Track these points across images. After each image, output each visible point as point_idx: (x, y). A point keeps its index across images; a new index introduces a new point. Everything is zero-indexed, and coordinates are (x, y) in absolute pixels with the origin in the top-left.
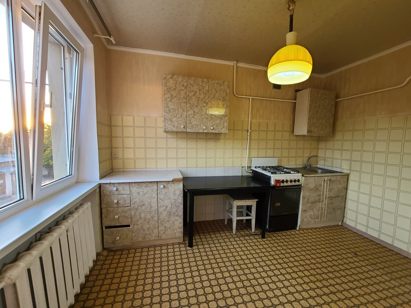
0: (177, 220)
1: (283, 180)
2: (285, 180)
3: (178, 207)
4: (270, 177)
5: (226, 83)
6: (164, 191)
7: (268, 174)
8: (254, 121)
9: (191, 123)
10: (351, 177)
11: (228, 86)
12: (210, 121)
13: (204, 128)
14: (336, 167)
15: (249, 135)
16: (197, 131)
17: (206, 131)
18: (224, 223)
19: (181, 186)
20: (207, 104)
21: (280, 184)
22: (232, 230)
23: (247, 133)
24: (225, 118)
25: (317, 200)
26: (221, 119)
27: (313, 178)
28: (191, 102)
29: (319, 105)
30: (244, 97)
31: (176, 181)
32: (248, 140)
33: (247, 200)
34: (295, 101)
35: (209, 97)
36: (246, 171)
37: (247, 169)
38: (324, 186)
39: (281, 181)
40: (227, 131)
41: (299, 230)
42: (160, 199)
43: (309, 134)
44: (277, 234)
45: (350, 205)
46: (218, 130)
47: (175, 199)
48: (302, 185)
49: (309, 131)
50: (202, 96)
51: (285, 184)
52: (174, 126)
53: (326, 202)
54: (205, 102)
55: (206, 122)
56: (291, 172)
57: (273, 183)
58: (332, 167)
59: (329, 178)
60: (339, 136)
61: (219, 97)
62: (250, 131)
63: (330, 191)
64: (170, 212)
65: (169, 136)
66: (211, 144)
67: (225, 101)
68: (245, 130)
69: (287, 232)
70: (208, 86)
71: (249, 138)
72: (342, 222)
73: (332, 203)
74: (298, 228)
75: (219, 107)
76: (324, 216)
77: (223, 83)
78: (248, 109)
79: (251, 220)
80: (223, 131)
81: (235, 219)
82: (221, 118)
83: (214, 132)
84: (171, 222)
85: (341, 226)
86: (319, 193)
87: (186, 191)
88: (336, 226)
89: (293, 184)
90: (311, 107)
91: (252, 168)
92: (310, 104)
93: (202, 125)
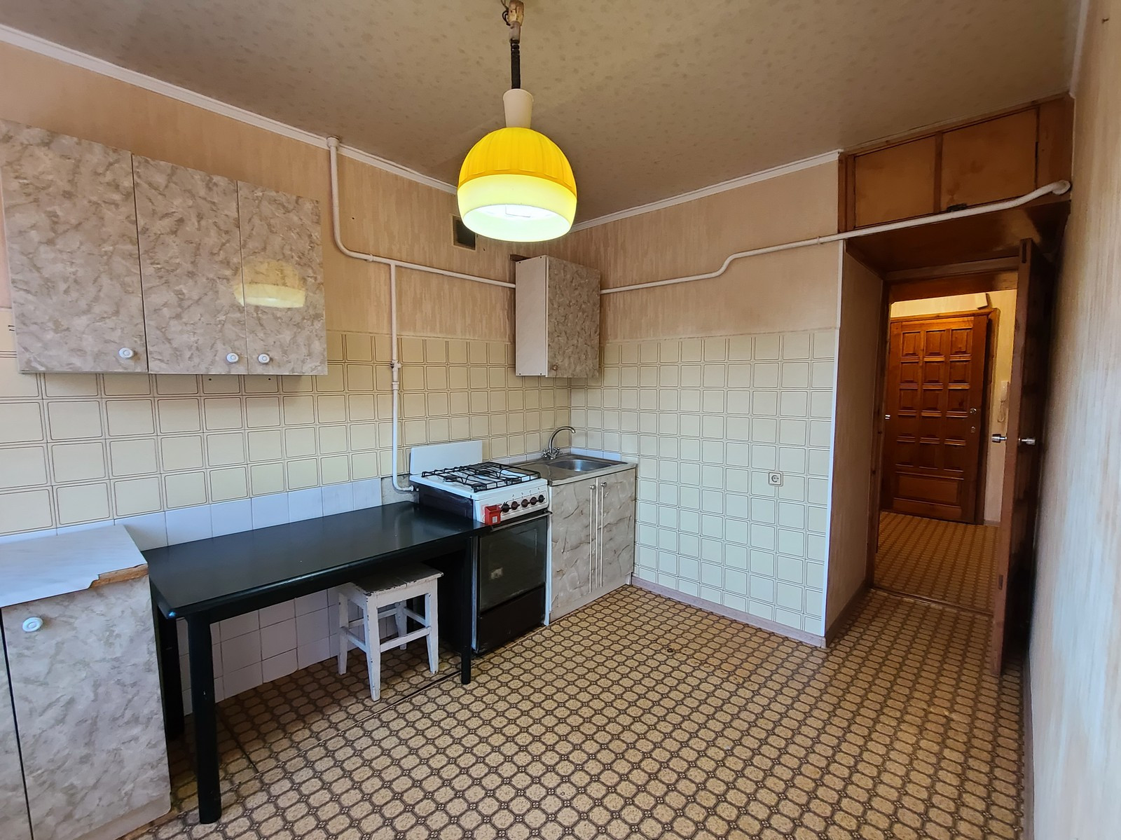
0: (136, 739)
1: (506, 505)
2: (510, 504)
3: (134, 685)
4: (472, 500)
5: (308, 206)
6: (46, 643)
7: (466, 492)
8: (408, 335)
9: (169, 341)
10: (642, 472)
11: (315, 218)
12: (253, 332)
13: (232, 358)
14: (610, 452)
15: (395, 378)
16: (202, 370)
17: (241, 370)
18: (338, 672)
19: (142, 597)
20: (236, 271)
21: (499, 518)
22: (367, 687)
23: (388, 373)
24: (312, 325)
25: (583, 539)
26: (299, 327)
27: (572, 485)
28: (161, 256)
29: (570, 302)
30: (370, 258)
31: (113, 583)
32: (396, 393)
33: (409, 581)
34: (512, 286)
35: (243, 246)
36: (395, 489)
37: (399, 482)
38: (594, 501)
39: (500, 507)
40: (324, 370)
41: (550, 626)
42: (27, 681)
43: (553, 374)
44: (501, 654)
45: (644, 535)
46: (290, 366)
47: (116, 659)
48: (550, 509)
49: (553, 367)
50: (212, 239)
51: (512, 514)
52: (79, 351)
53: (600, 538)
54: (227, 263)
55: (238, 338)
56: (523, 479)
57: (480, 516)
58: (602, 450)
59: (603, 479)
60: (611, 376)
61: (282, 248)
62: (400, 366)
63: (606, 511)
64: (89, 722)
65: (54, 389)
66: (264, 414)
67: (309, 266)
68: (382, 363)
69: (524, 641)
70: (235, 205)
71: (396, 387)
72: (632, 576)
73: (611, 539)
74: (546, 622)
75: (284, 284)
76: (599, 574)
77: (297, 202)
78: (388, 297)
79: (424, 640)
80: (308, 369)
81: (374, 650)
82: (297, 325)
83: (272, 371)
84: (100, 758)
85: (631, 586)
86: (585, 522)
87: (172, 614)
88: (622, 590)
89: (530, 509)
90: (553, 305)
91: (412, 478)
92: (549, 298)
93: (219, 346)
